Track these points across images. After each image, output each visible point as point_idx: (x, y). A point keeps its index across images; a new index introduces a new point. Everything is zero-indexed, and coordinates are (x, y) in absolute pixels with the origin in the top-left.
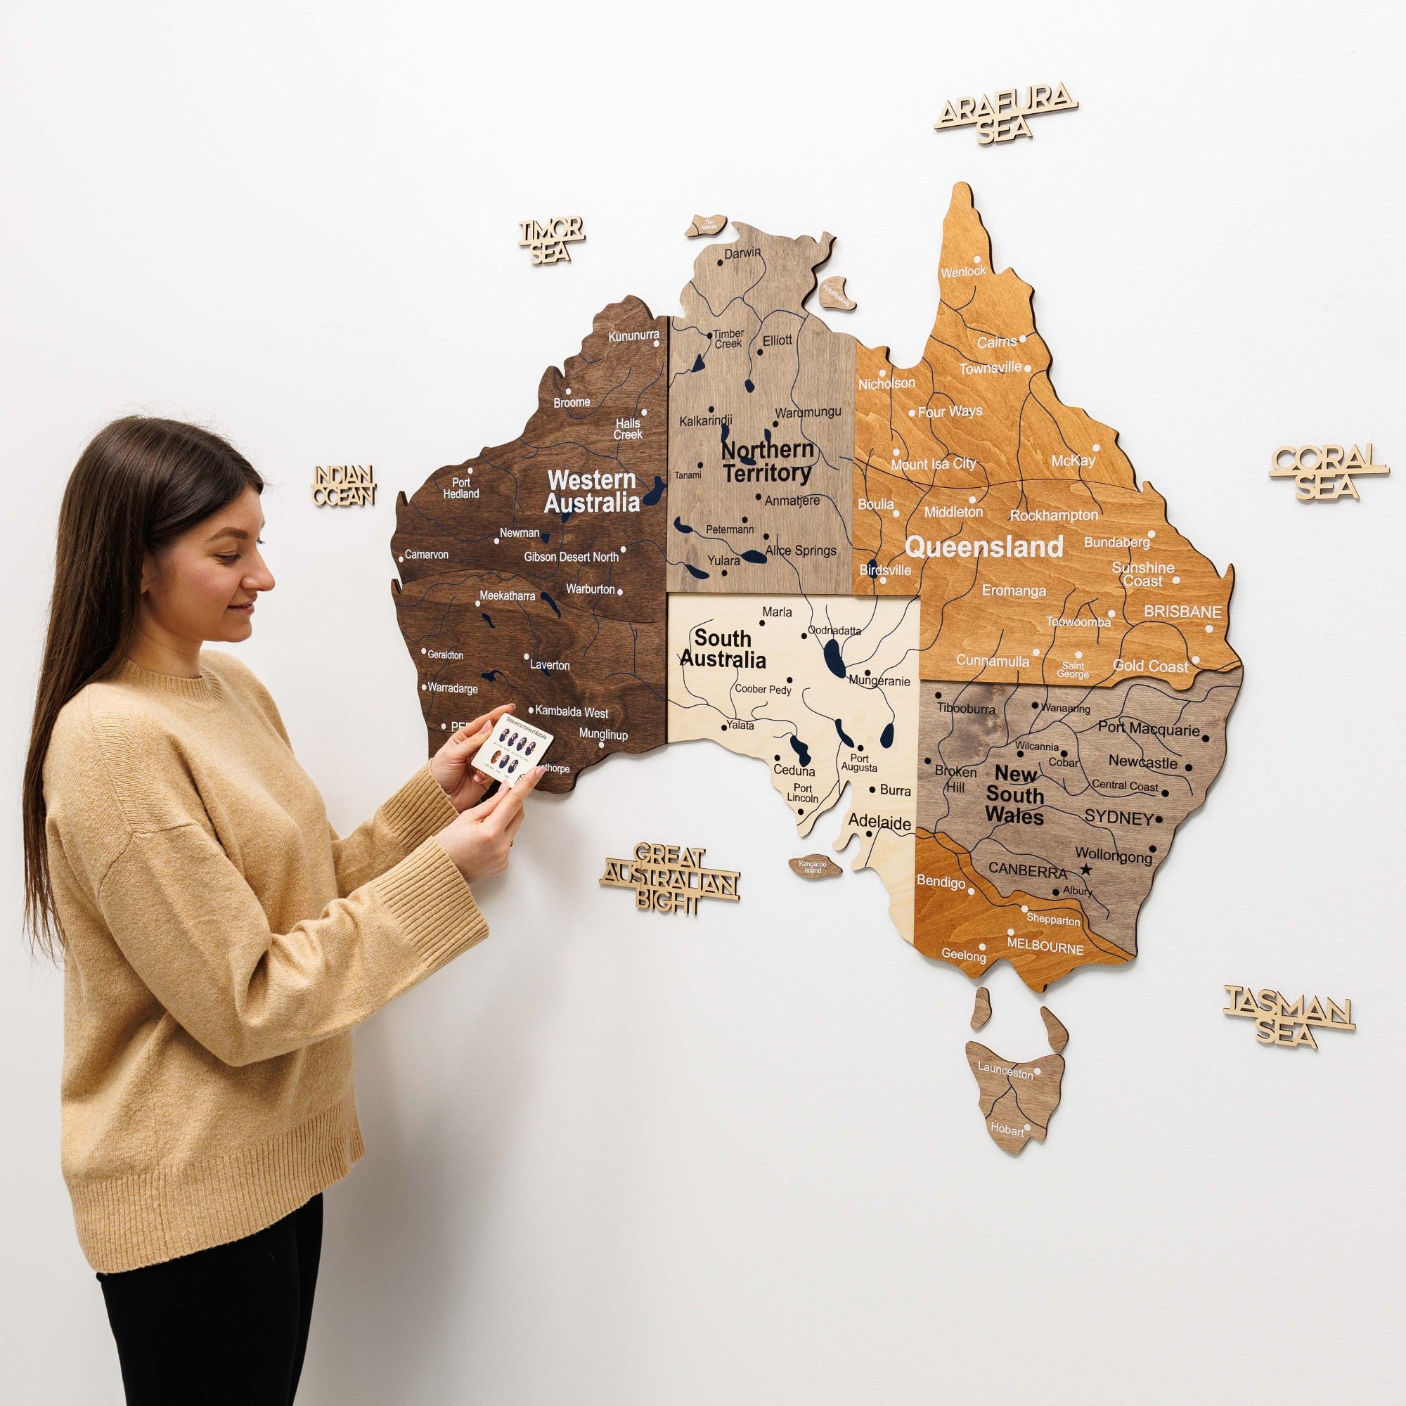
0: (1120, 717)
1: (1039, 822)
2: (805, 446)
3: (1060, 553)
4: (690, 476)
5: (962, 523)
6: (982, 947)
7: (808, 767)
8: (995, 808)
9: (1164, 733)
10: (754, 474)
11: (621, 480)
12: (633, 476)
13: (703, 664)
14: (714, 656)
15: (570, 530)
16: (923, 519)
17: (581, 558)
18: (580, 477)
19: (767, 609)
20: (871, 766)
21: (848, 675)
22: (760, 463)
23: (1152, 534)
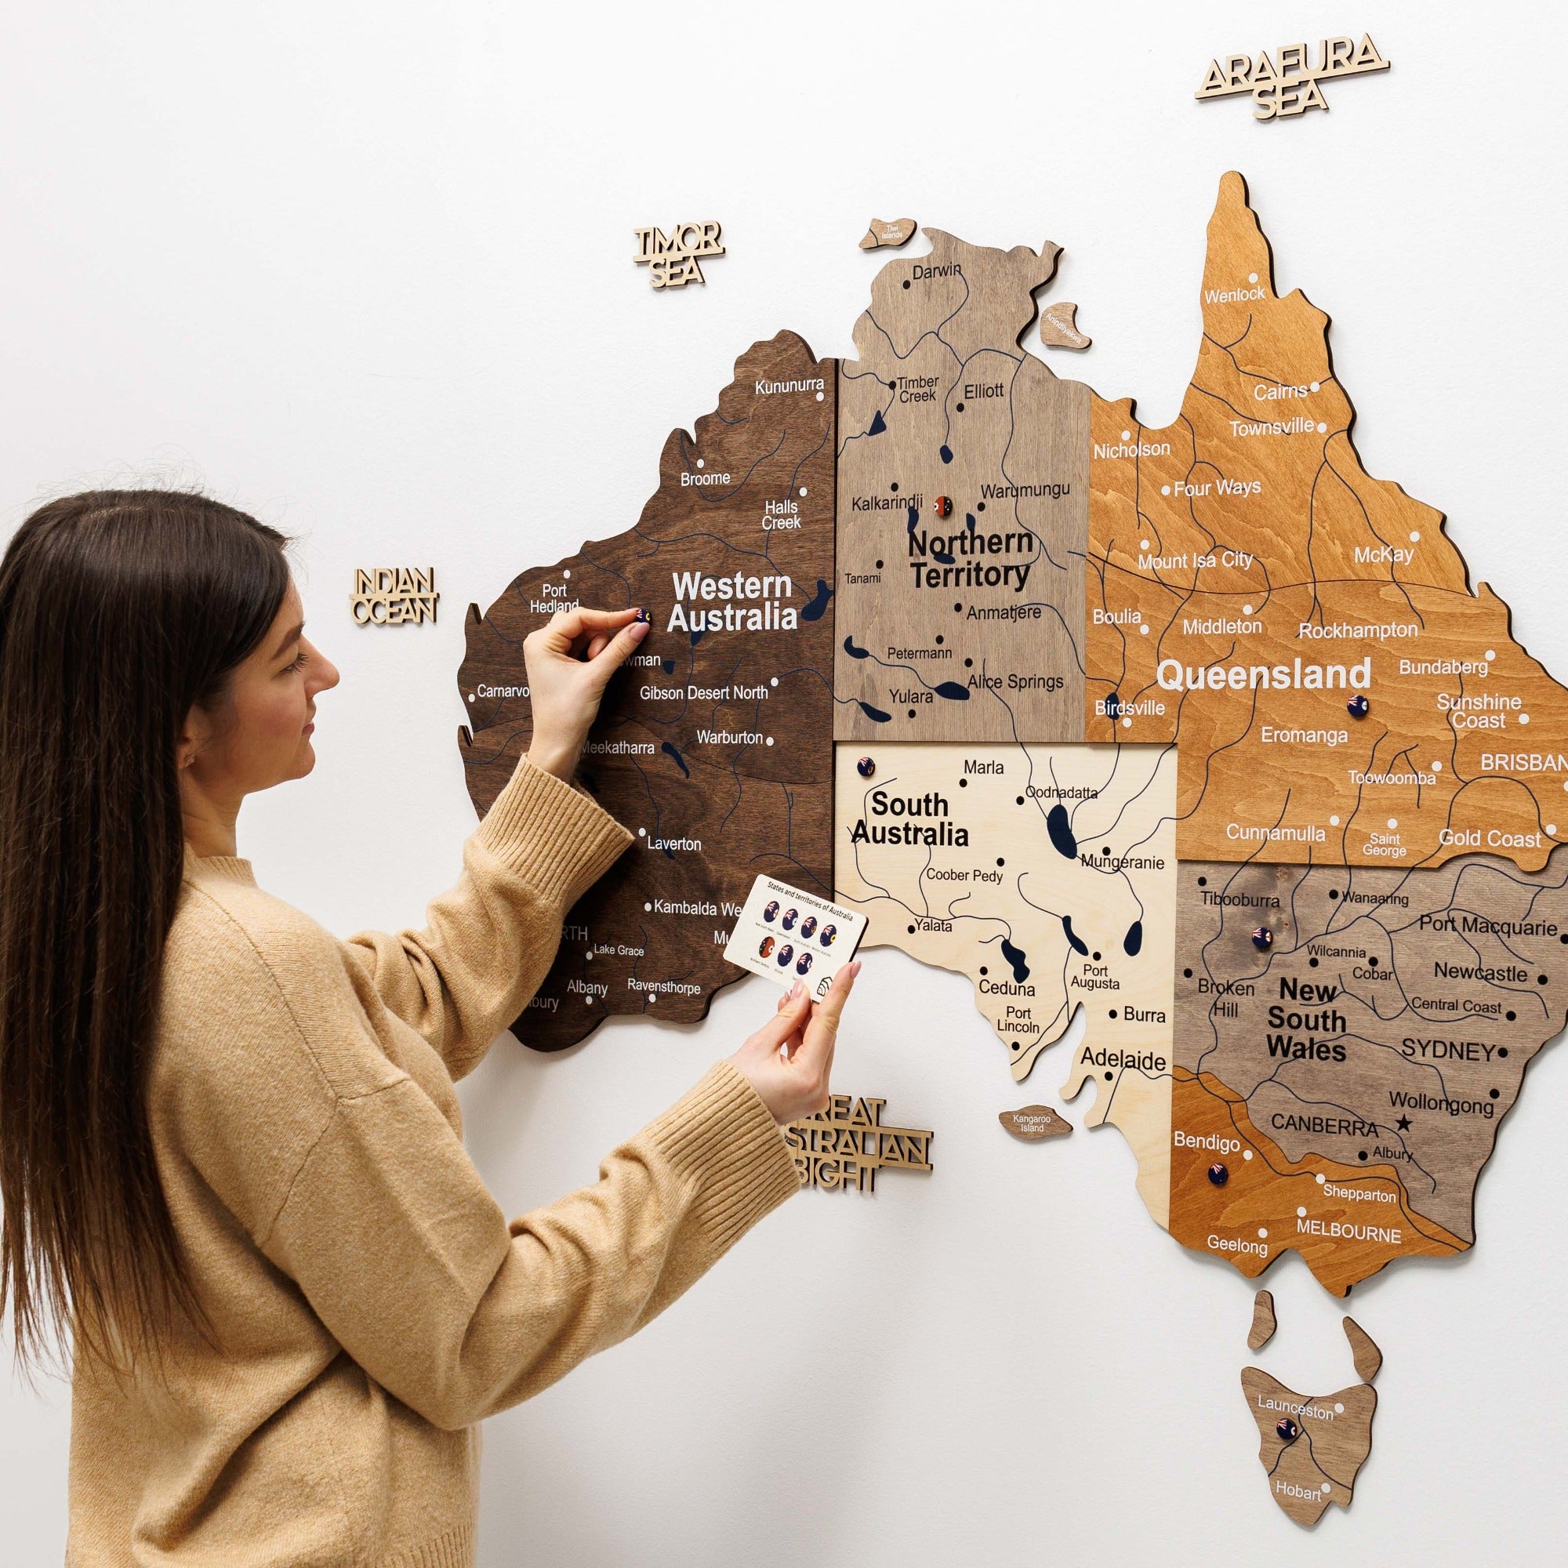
0: (1448, 909)
1: (1340, 1057)
2: (1021, 537)
3: (1366, 683)
4: (866, 580)
5: (1234, 641)
6: (1263, 1233)
7: (1026, 983)
8: (1280, 1038)
9: (1509, 932)
10: (952, 577)
11: (772, 586)
12: (787, 579)
13: (883, 840)
14: (898, 830)
15: (702, 656)
16: (1182, 636)
17: (716, 694)
18: (717, 582)
19: (971, 764)
20: (1111, 981)
21: (1079, 854)
22: (961, 561)
23: (1490, 655)
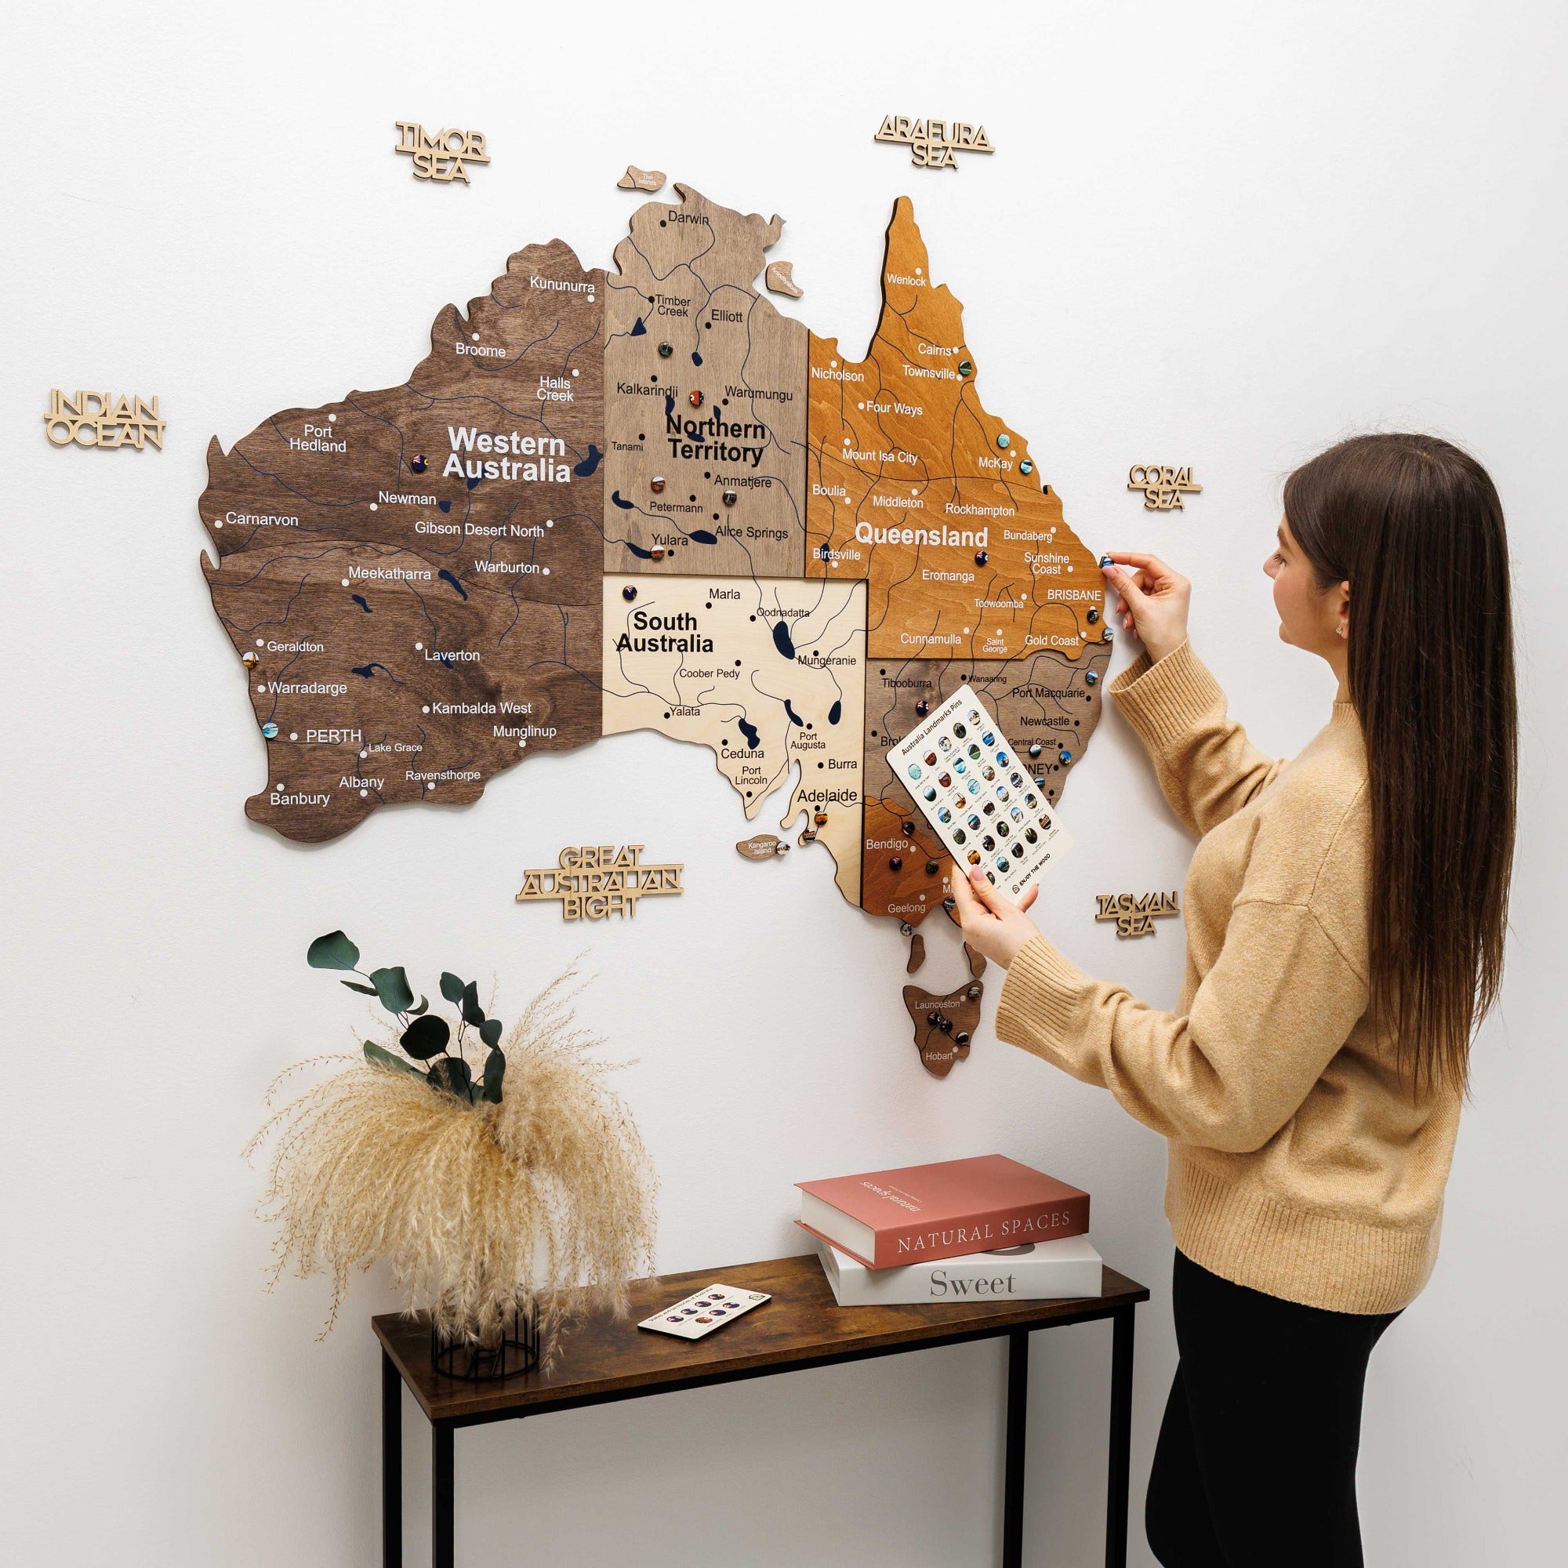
0: (1028, 684)
2: (756, 427)
3: (985, 544)
4: (631, 448)
5: (905, 512)
6: (922, 898)
7: (757, 749)
9: (1060, 696)
10: (702, 452)
12: (561, 442)
13: (643, 649)
14: (656, 641)
15: (478, 498)
16: (872, 507)
17: (494, 531)
19: (714, 591)
20: (819, 743)
21: (797, 655)
22: (709, 441)
23: (1053, 530)
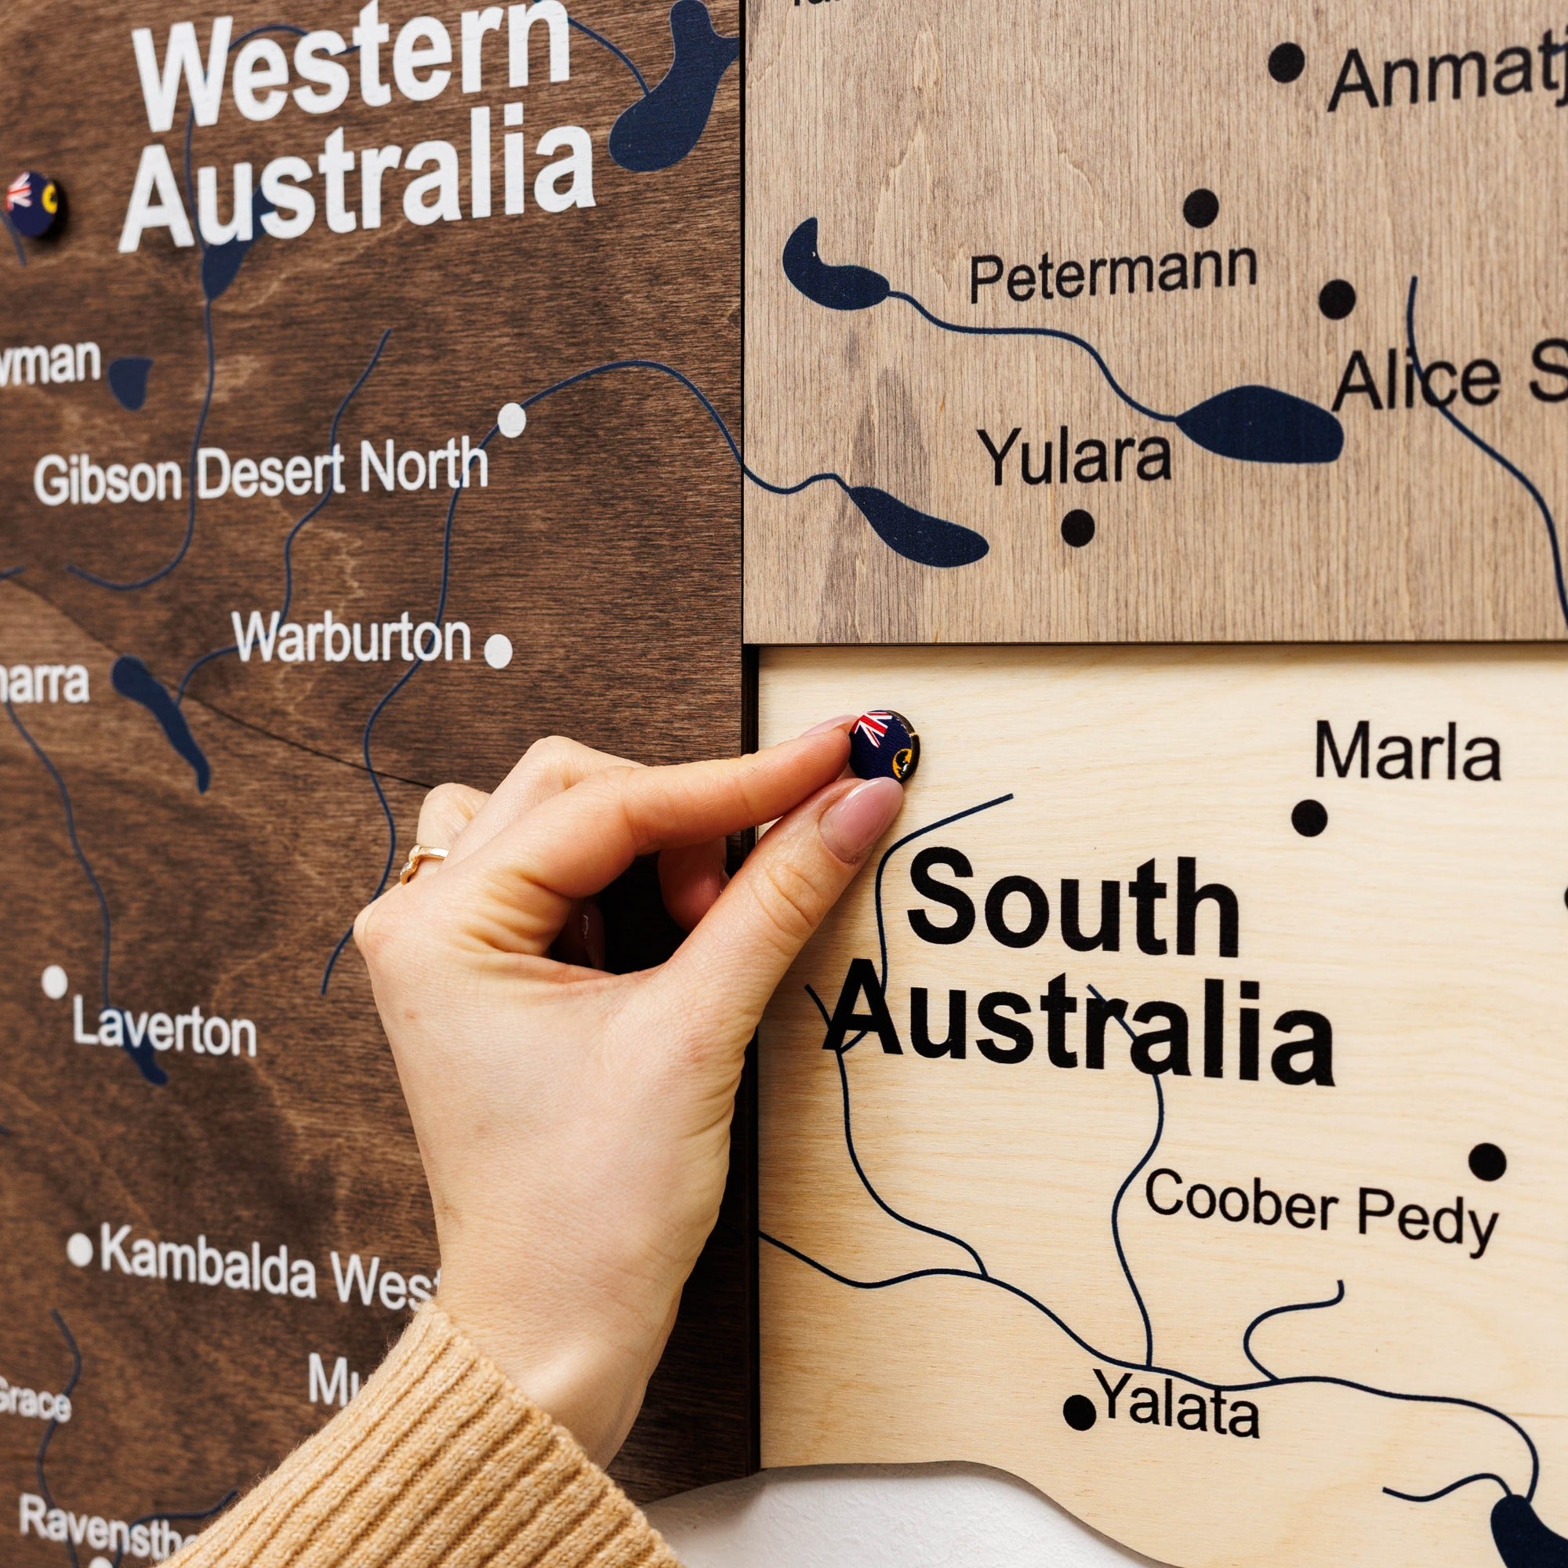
11: (496, 43)
13: (956, 1046)
14: (1021, 1005)
15: (237, 335)
18: (289, 48)
19: (1343, 737)
